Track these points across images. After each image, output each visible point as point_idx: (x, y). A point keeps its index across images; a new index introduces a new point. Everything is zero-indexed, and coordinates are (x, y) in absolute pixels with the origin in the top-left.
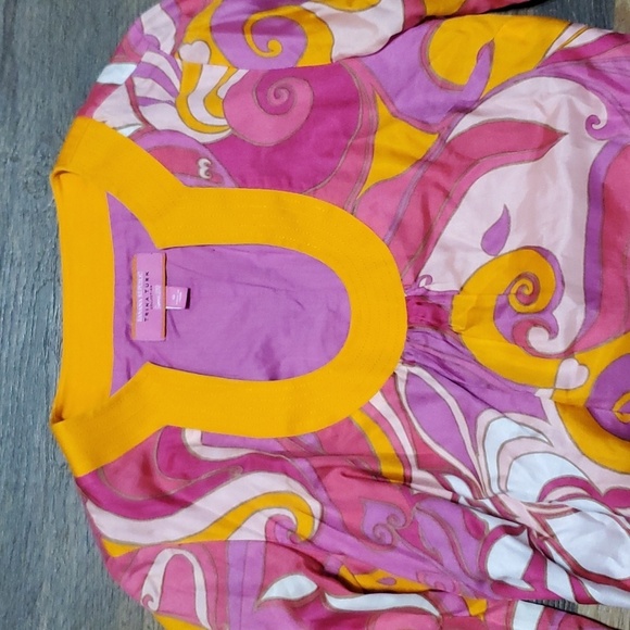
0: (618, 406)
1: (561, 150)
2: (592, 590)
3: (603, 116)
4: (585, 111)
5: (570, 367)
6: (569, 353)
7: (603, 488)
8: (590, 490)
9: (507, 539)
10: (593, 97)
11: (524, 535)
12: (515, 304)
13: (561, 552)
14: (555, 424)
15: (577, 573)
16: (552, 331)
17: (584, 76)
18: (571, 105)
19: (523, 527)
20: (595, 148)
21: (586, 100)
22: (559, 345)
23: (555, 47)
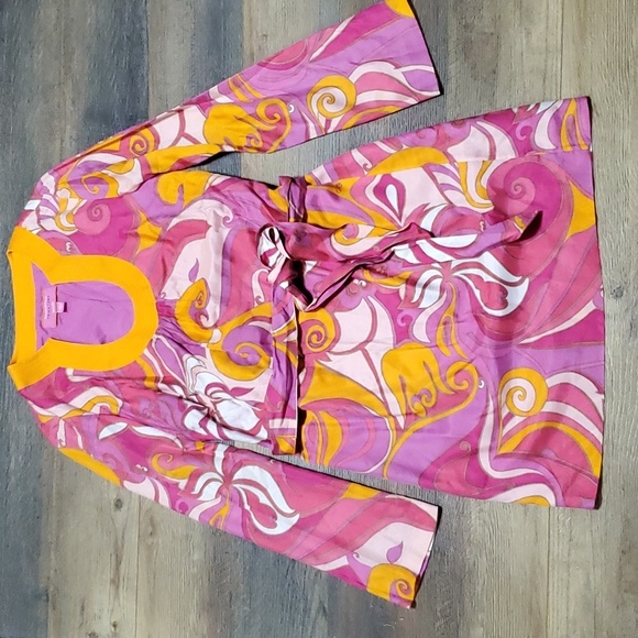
0: (237, 350)
1: (211, 233)
2: (227, 433)
3: (231, 216)
4: (222, 215)
5: (217, 332)
6: (216, 326)
7: (230, 388)
8: (225, 389)
9: (194, 411)
10: (226, 207)
11: (206, 411)
12: (197, 305)
13: (221, 418)
14: (209, 359)
15: (222, 426)
16: (207, 316)
17: (222, 198)
18: (215, 212)
19: (206, 407)
20: (225, 232)
21: (222, 209)
22: (210, 323)
23: (207, 186)
